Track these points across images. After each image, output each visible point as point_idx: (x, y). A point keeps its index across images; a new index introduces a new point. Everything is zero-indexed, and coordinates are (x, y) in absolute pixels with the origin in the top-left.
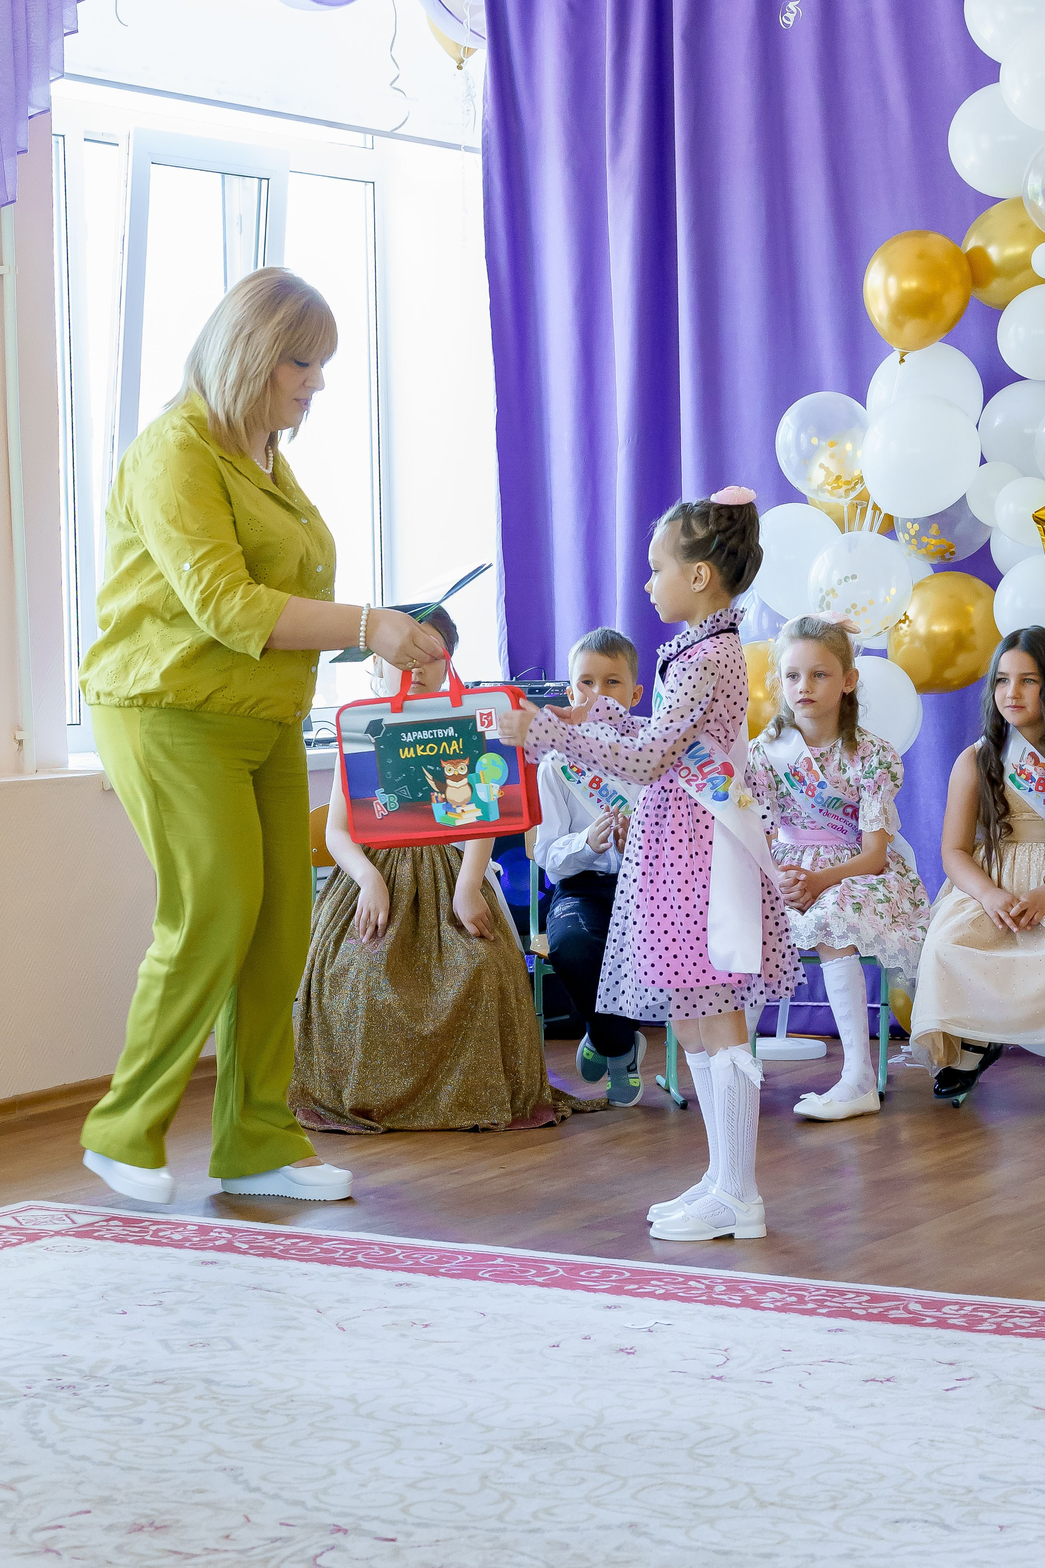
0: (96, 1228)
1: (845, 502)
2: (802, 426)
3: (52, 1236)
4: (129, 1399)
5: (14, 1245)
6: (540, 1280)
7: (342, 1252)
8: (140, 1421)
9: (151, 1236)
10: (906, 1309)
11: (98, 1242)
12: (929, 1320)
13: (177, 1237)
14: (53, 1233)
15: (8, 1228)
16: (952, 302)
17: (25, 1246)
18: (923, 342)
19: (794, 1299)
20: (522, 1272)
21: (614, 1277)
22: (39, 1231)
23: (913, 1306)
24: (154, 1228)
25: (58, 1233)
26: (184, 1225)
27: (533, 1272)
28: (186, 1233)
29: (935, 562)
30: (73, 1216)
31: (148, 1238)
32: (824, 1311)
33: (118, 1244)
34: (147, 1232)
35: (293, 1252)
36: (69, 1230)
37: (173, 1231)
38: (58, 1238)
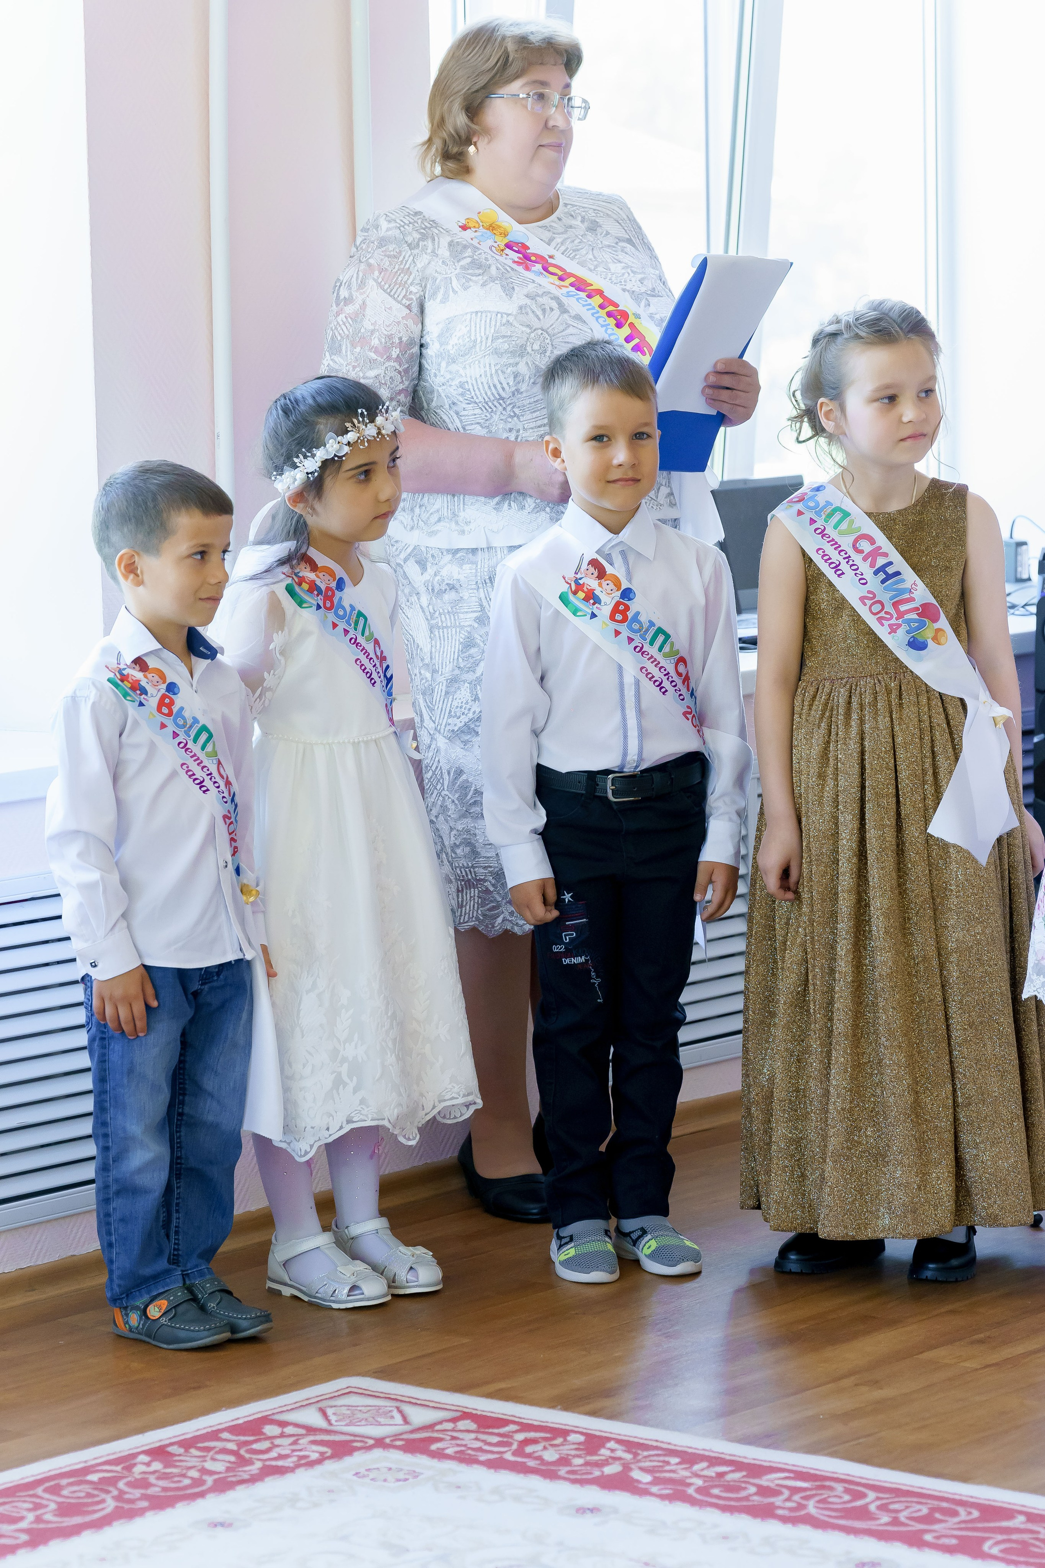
0: (435, 1435)
3: (370, 1448)
5: (311, 1464)
7: (786, 1493)
9: (515, 1454)
11: (434, 1463)
13: (550, 1455)
14: (371, 1442)
15: (311, 1430)
17: (330, 1466)
22: (352, 1438)
24: (520, 1437)
25: (380, 1443)
26: (564, 1433)
28: (566, 1450)
30: (408, 1409)
31: (509, 1456)
33: (463, 1467)
34: (509, 1444)
35: (716, 1491)
36: (396, 1437)
37: (547, 1444)
38: (378, 1453)
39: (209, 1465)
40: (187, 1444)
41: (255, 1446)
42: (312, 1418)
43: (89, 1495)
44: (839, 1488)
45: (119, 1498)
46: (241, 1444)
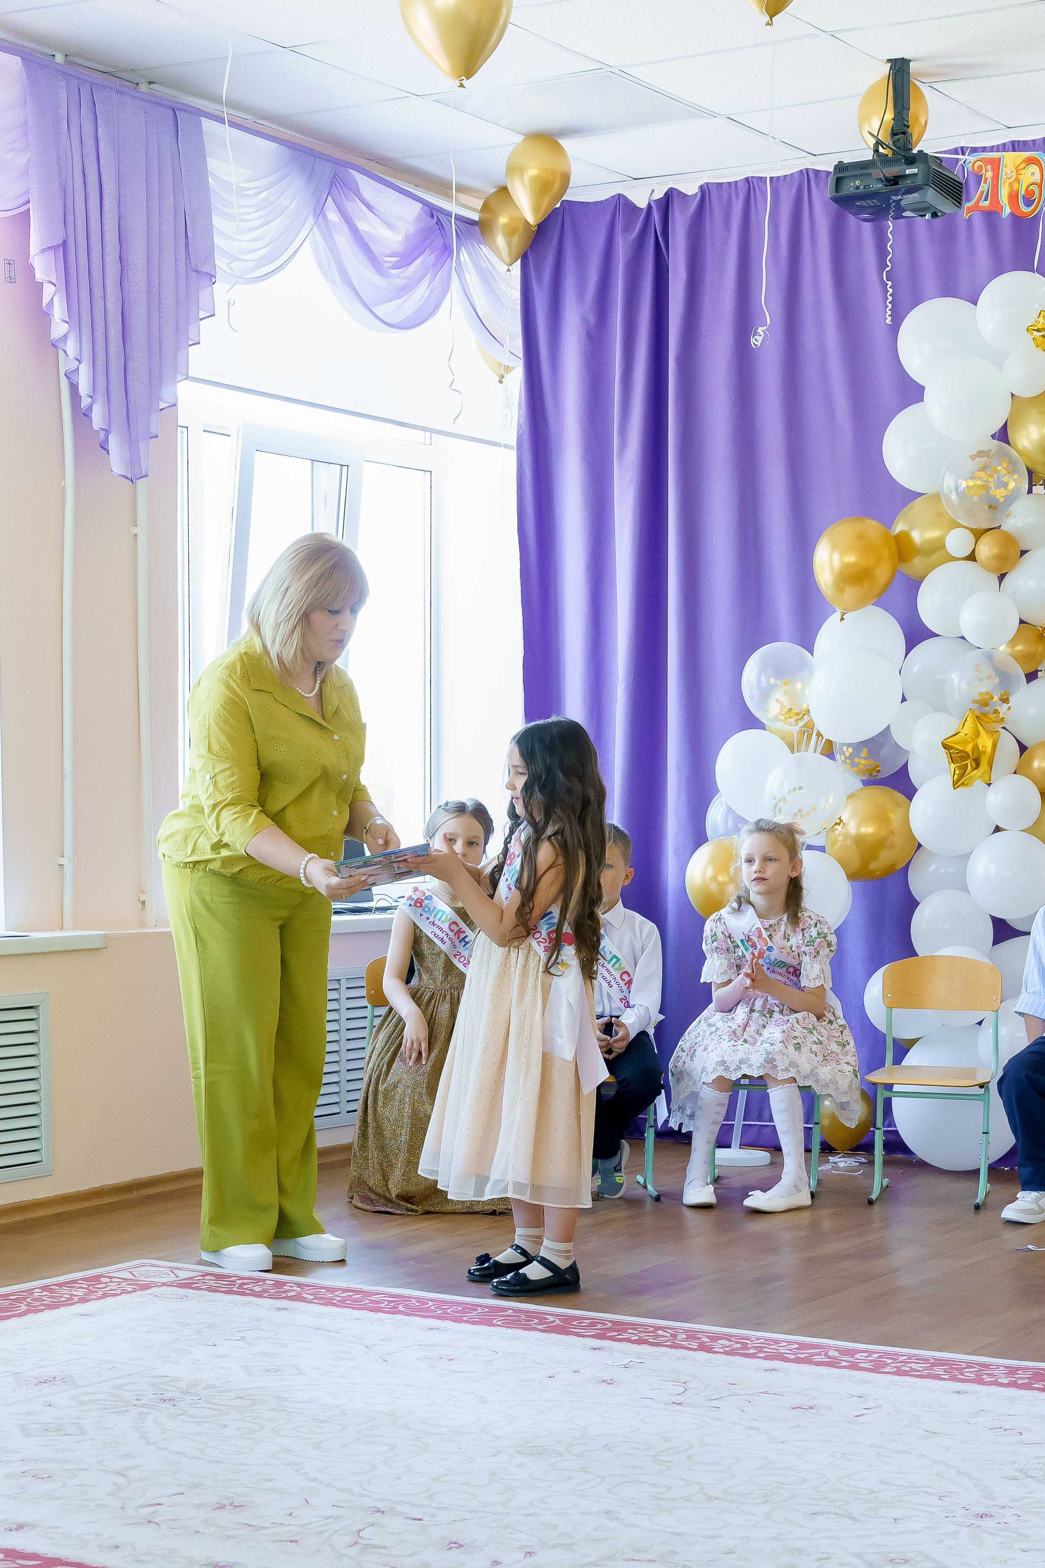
0: (194, 1281)
1: (795, 730)
2: (763, 669)
3: (161, 1286)
4: (217, 1410)
5: (129, 1292)
6: (541, 1327)
7: (386, 1303)
8: (226, 1426)
9: (237, 1288)
10: (826, 1355)
11: (196, 1291)
12: (844, 1364)
13: (257, 1289)
14: (160, 1284)
15: (126, 1280)
16: (883, 573)
17: (138, 1293)
18: (859, 604)
19: (739, 1346)
20: (527, 1321)
21: (599, 1326)
22: (150, 1283)
23: (832, 1353)
25: (164, 1284)
26: (264, 1280)
27: (536, 1321)
28: (265, 1287)
29: (865, 778)
30: (176, 1272)
31: (235, 1289)
32: (762, 1355)
33: (212, 1293)
34: (235, 1285)
35: (348, 1302)
36: (173, 1282)
37: (254, 1285)
38: (164, 1288)
39: (74, 1293)
40: (60, 1285)
41: (97, 1286)
42: (126, 1275)
43: (11, 1304)
44: (414, 1301)
45: (28, 1304)
46: (89, 1286)
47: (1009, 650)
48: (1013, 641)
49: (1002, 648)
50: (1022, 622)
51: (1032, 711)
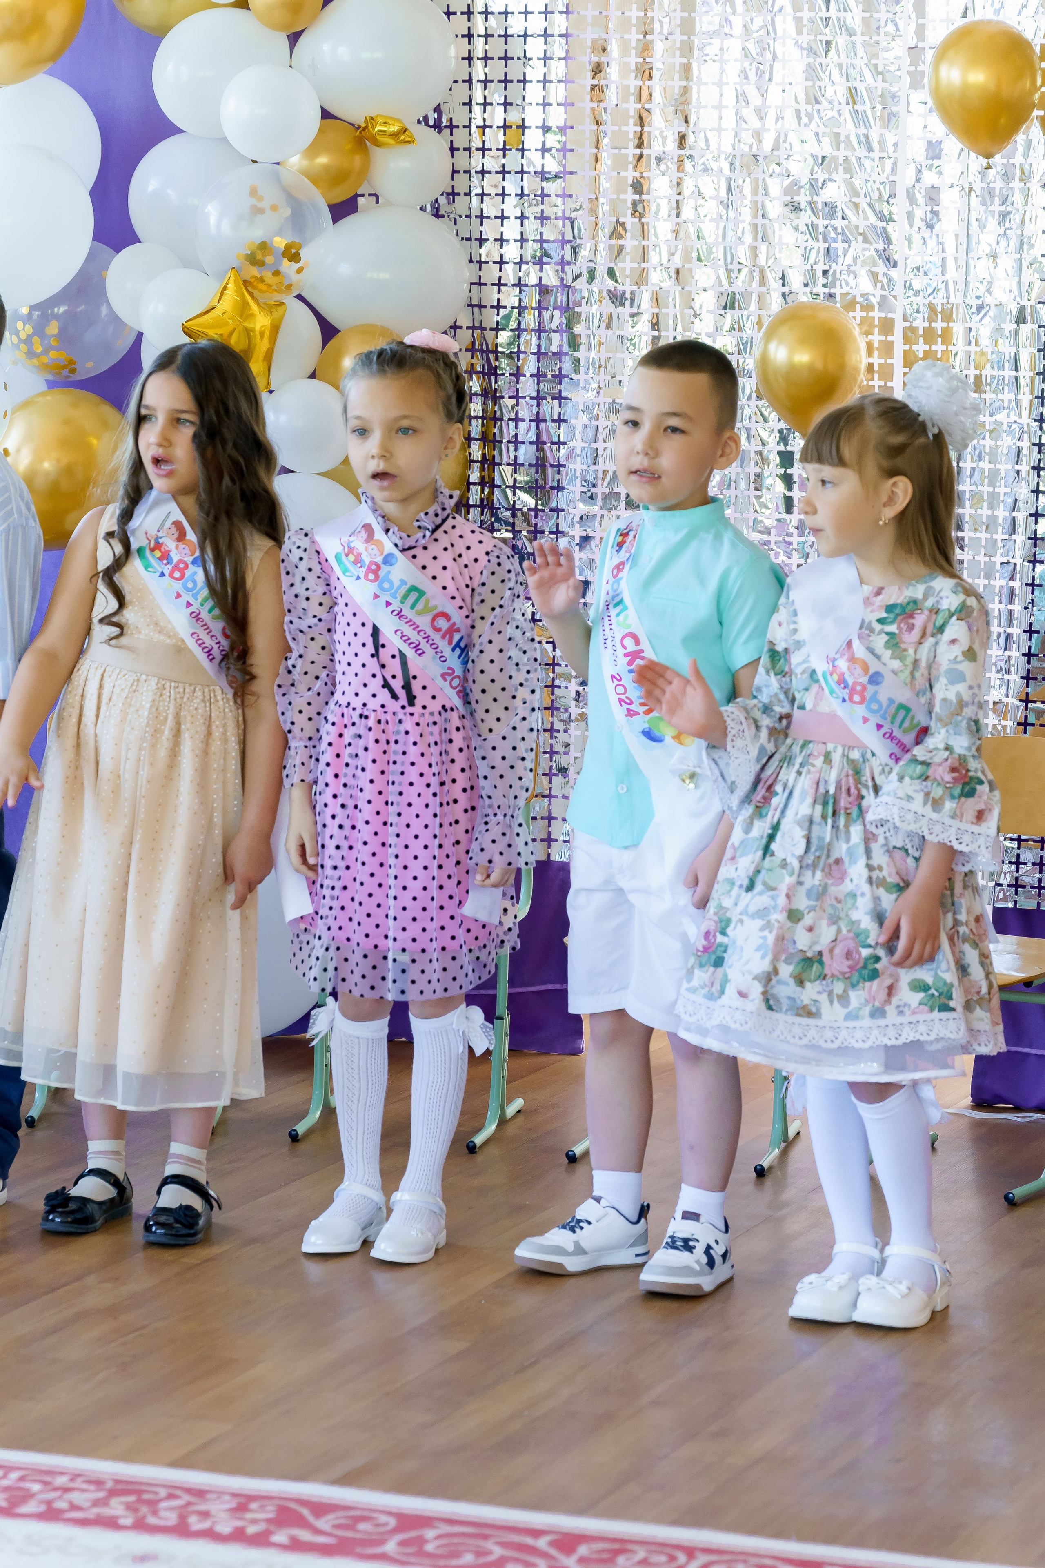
29: (51, 379)
47: (305, 163)
48: (313, 150)
49: (296, 161)
50: (326, 114)
51: (345, 269)
